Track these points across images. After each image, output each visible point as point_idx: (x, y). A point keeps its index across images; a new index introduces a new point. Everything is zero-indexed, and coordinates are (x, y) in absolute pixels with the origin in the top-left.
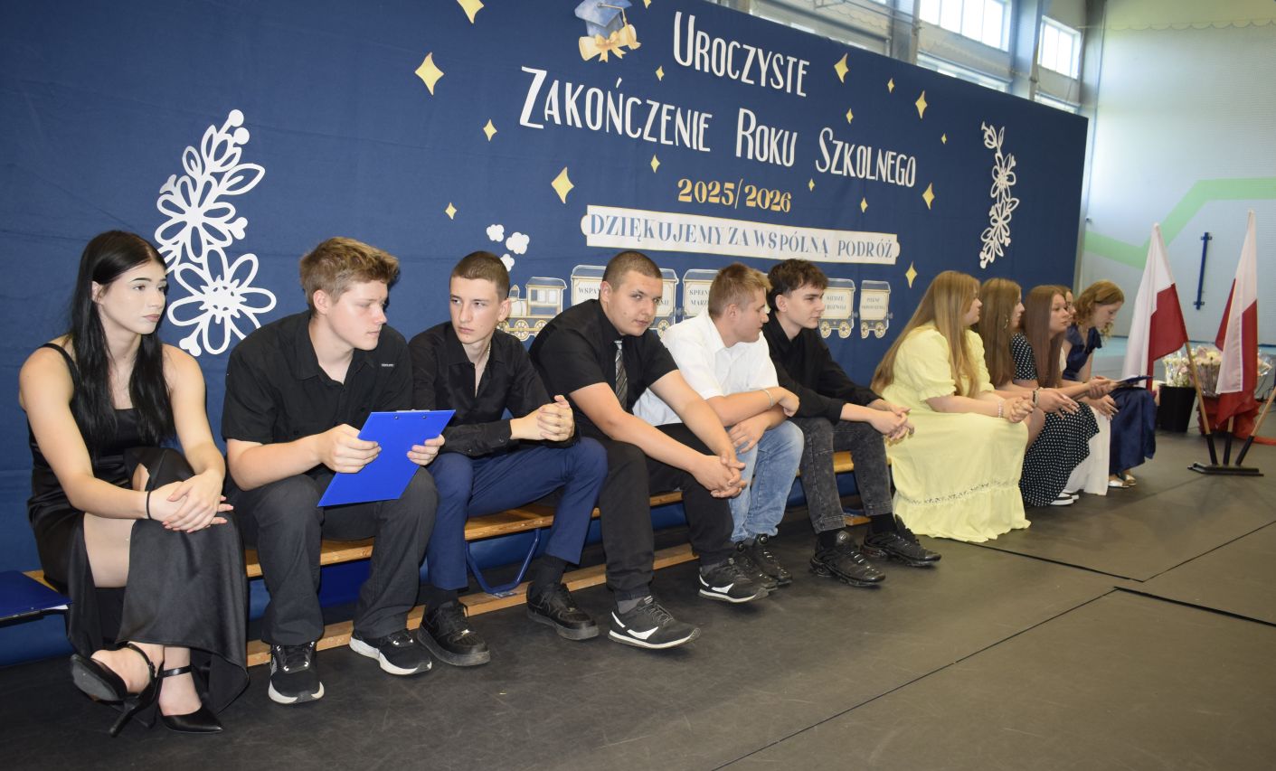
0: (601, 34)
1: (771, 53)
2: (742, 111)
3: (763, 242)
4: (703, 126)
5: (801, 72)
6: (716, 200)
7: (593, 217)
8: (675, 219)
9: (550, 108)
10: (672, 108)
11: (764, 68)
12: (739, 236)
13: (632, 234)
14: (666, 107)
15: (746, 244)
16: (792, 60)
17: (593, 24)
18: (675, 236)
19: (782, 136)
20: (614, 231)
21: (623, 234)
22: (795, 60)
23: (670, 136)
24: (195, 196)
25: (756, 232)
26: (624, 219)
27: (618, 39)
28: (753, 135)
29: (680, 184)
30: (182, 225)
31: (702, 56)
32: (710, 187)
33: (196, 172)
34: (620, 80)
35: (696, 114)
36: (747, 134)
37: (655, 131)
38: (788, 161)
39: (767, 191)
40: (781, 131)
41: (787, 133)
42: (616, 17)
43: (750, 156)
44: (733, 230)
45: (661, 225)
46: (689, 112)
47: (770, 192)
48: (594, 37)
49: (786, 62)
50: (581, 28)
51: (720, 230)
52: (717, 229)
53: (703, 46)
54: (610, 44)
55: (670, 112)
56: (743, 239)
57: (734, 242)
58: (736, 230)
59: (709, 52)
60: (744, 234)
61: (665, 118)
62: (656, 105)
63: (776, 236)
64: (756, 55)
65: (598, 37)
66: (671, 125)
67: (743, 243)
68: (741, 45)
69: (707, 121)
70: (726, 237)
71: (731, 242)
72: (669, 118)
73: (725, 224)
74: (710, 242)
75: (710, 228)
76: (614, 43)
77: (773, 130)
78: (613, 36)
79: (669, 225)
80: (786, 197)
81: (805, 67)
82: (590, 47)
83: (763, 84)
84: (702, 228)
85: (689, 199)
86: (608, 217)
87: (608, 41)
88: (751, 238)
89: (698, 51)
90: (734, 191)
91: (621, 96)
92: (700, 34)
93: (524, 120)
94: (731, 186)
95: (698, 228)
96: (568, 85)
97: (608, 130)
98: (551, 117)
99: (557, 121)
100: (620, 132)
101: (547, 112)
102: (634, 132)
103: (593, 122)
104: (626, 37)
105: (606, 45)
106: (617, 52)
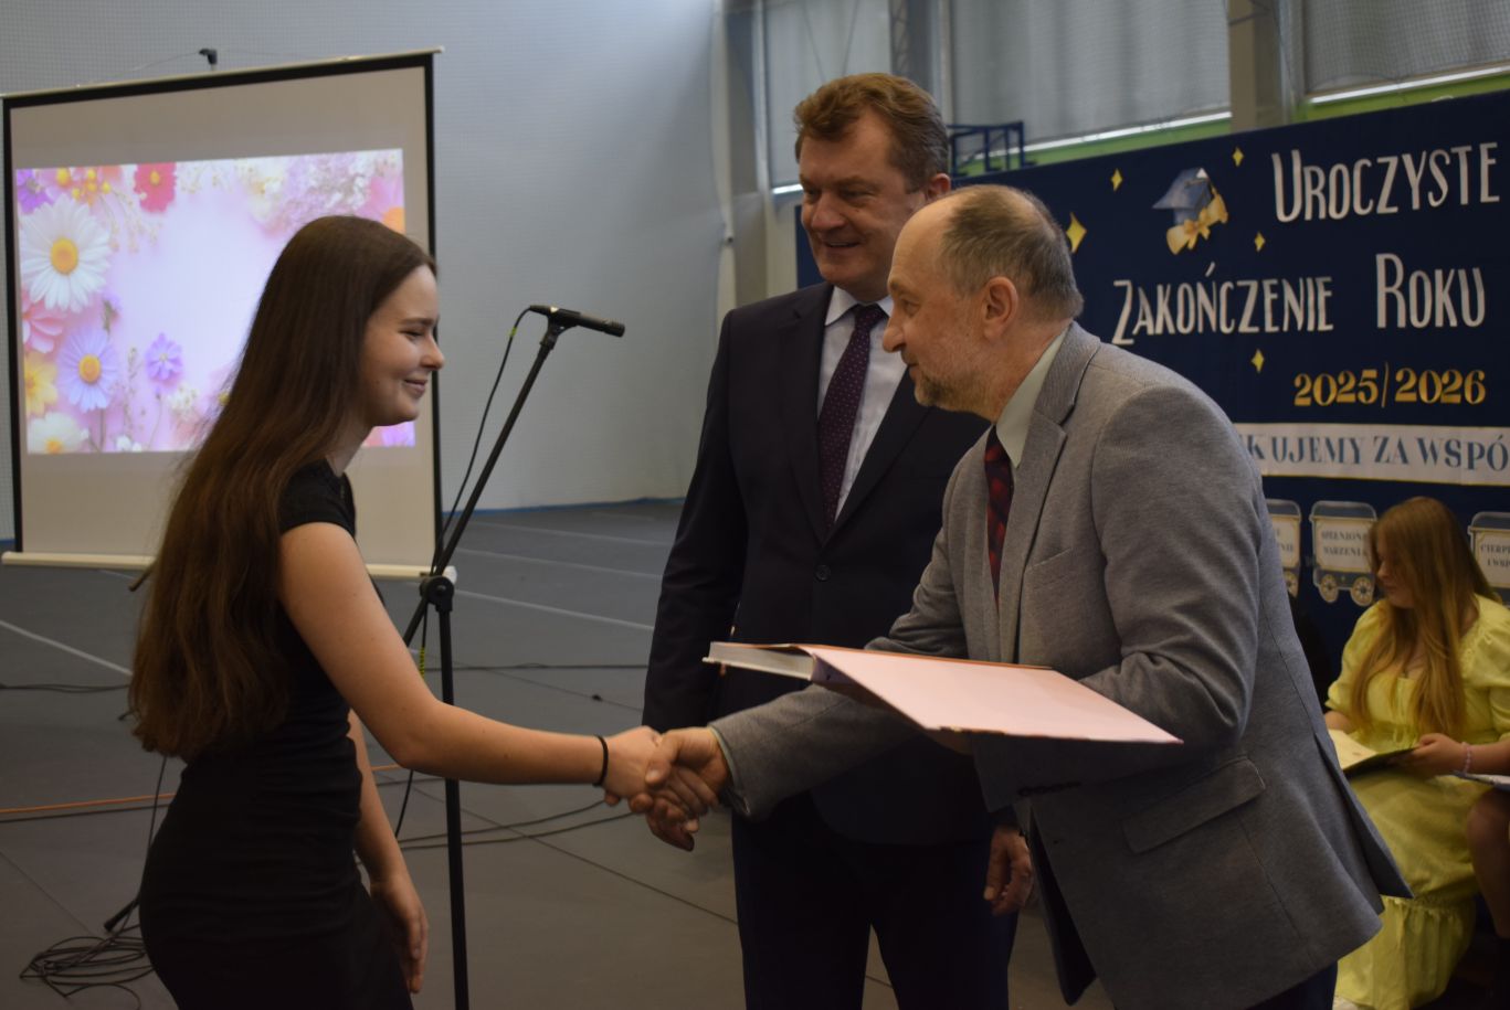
0: (1190, 219)
1: (1424, 154)
2: (1381, 259)
3: (1435, 457)
4: (1323, 294)
5: (1486, 162)
6: (1351, 398)
8: (1290, 431)
9: (1144, 318)
10: (1275, 282)
11: (1414, 180)
12: (1391, 448)
14: (1267, 284)
15: (1405, 460)
16: (1462, 152)
17: (1181, 210)
18: (1291, 456)
19: (1456, 279)
22: (1469, 148)
23: (1277, 320)
25: (1421, 442)
27: (1208, 217)
28: (1404, 289)
29: (1298, 382)
31: (1315, 199)
32: (1341, 379)
34: (1212, 266)
35: (1309, 281)
36: (1394, 289)
37: (1257, 318)
38: (1474, 316)
39: (1435, 376)
40: (1452, 272)
41: (1462, 274)
42: (1205, 192)
43: (1401, 323)
44: (1380, 441)
45: (1274, 441)
46: (1301, 281)
47: (1441, 376)
48: (1182, 223)
49: (1455, 158)
50: (1168, 219)
51: (1358, 442)
52: (1353, 441)
53: (1315, 184)
54: (1200, 226)
55: (1274, 289)
56: (1398, 453)
57: (1384, 458)
58: (1385, 440)
59: (1326, 191)
60: (1400, 446)
61: (1269, 297)
62: (1254, 285)
63: (1459, 444)
64: (1401, 168)
65: (1187, 222)
66: (1278, 306)
67: (1400, 460)
68: (1374, 161)
69: (1327, 286)
70: (1370, 452)
71: (1378, 459)
72: (1275, 296)
73: (1366, 434)
74: (1341, 460)
75: (1341, 441)
76: (1204, 224)
77: (1439, 274)
78: (1202, 215)
79: (1285, 440)
80: (1476, 378)
81: (1491, 153)
82: (1180, 237)
83: (1416, 205)
84: (1328, 442)
85: (1306, 402)
87: (1197, 224)
88: (1413, 451)
89: (1310, 192)
90: (1378, 382)
91: (1214, 285)
92: (1308, 170)
93: (1117, 339)
94: (1372, 373)
95: (1323, 441)
96: (1160, 289)
97: (1200, 329)
98: (1143, 329)
99: (1150, 331)
100: (1214, 328)
101: (1140, 323)
102: (1228, 325)
103: (1186, 324)
104: (1216, 211)
105: (1195, 229)
106: (1206, 233)
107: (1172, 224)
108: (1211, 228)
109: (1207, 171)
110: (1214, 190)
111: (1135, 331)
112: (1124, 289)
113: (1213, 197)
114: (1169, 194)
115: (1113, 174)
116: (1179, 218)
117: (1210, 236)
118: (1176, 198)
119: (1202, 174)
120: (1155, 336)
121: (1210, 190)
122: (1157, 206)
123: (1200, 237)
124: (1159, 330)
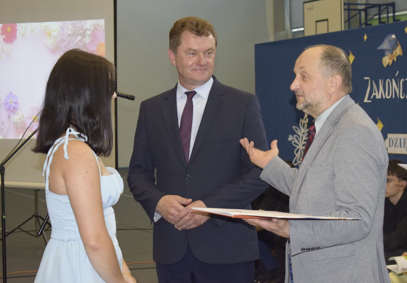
0: (390, 54)
7: (390, 139)
9: (375, 92)
13: (404, 147)
17: (387, 50)
20: (397, 146)
21: (401, 147)
24: (300, 140)
26: (401, 139)
27: (396, 53)
30: (298, 149)
33: (299, 133)
34: (398, 72)
42: (395, 44)
48: (388, 56)
50: (382, 53)
54: (394, 56)
65: (389, 55)
76: (395, 56)
78: (394, 52)
82: (387, 61)
86: (395, 139)
87: (392, 56)
91: (398, 79)
93: (366, 100)
96: (380, 80)
97: (394, 97)
98: (375, 96)
99: (377, 97)
100: (398, 97)
101: (374, 94)
102: (403, 96)
103: (389, 95)
104: (398, 51)
105: (392, 57)
106: (395, 59)
107: (384, 55)
108: (397, 57)
109: (396, 35)
110: (398, 43)
111: (372, 97)
112: (368, 80)
113: (398, 45)
114: (383, 44)
115: (364, 35)
116: (387, 53)
117: (397, 60)
118: (385, 45)
119: (394, 36)
120: (379, 99)
121: (397, 43)
122: (379, 48)
123: (393, 60)
124: (380, 97)
